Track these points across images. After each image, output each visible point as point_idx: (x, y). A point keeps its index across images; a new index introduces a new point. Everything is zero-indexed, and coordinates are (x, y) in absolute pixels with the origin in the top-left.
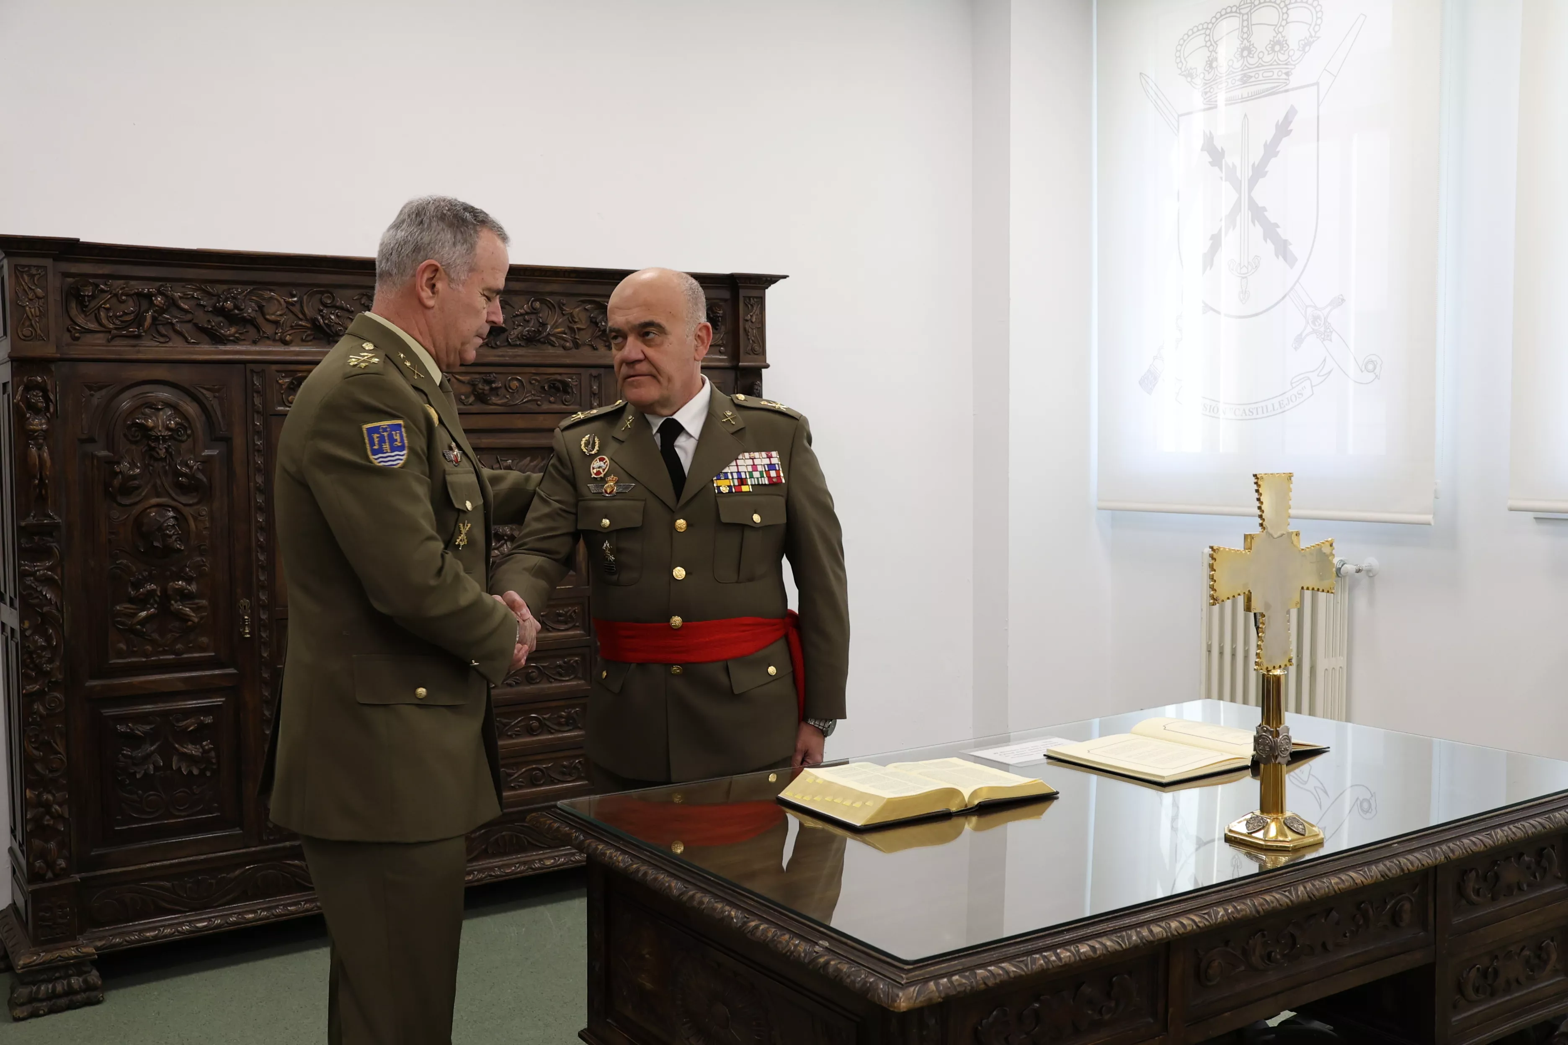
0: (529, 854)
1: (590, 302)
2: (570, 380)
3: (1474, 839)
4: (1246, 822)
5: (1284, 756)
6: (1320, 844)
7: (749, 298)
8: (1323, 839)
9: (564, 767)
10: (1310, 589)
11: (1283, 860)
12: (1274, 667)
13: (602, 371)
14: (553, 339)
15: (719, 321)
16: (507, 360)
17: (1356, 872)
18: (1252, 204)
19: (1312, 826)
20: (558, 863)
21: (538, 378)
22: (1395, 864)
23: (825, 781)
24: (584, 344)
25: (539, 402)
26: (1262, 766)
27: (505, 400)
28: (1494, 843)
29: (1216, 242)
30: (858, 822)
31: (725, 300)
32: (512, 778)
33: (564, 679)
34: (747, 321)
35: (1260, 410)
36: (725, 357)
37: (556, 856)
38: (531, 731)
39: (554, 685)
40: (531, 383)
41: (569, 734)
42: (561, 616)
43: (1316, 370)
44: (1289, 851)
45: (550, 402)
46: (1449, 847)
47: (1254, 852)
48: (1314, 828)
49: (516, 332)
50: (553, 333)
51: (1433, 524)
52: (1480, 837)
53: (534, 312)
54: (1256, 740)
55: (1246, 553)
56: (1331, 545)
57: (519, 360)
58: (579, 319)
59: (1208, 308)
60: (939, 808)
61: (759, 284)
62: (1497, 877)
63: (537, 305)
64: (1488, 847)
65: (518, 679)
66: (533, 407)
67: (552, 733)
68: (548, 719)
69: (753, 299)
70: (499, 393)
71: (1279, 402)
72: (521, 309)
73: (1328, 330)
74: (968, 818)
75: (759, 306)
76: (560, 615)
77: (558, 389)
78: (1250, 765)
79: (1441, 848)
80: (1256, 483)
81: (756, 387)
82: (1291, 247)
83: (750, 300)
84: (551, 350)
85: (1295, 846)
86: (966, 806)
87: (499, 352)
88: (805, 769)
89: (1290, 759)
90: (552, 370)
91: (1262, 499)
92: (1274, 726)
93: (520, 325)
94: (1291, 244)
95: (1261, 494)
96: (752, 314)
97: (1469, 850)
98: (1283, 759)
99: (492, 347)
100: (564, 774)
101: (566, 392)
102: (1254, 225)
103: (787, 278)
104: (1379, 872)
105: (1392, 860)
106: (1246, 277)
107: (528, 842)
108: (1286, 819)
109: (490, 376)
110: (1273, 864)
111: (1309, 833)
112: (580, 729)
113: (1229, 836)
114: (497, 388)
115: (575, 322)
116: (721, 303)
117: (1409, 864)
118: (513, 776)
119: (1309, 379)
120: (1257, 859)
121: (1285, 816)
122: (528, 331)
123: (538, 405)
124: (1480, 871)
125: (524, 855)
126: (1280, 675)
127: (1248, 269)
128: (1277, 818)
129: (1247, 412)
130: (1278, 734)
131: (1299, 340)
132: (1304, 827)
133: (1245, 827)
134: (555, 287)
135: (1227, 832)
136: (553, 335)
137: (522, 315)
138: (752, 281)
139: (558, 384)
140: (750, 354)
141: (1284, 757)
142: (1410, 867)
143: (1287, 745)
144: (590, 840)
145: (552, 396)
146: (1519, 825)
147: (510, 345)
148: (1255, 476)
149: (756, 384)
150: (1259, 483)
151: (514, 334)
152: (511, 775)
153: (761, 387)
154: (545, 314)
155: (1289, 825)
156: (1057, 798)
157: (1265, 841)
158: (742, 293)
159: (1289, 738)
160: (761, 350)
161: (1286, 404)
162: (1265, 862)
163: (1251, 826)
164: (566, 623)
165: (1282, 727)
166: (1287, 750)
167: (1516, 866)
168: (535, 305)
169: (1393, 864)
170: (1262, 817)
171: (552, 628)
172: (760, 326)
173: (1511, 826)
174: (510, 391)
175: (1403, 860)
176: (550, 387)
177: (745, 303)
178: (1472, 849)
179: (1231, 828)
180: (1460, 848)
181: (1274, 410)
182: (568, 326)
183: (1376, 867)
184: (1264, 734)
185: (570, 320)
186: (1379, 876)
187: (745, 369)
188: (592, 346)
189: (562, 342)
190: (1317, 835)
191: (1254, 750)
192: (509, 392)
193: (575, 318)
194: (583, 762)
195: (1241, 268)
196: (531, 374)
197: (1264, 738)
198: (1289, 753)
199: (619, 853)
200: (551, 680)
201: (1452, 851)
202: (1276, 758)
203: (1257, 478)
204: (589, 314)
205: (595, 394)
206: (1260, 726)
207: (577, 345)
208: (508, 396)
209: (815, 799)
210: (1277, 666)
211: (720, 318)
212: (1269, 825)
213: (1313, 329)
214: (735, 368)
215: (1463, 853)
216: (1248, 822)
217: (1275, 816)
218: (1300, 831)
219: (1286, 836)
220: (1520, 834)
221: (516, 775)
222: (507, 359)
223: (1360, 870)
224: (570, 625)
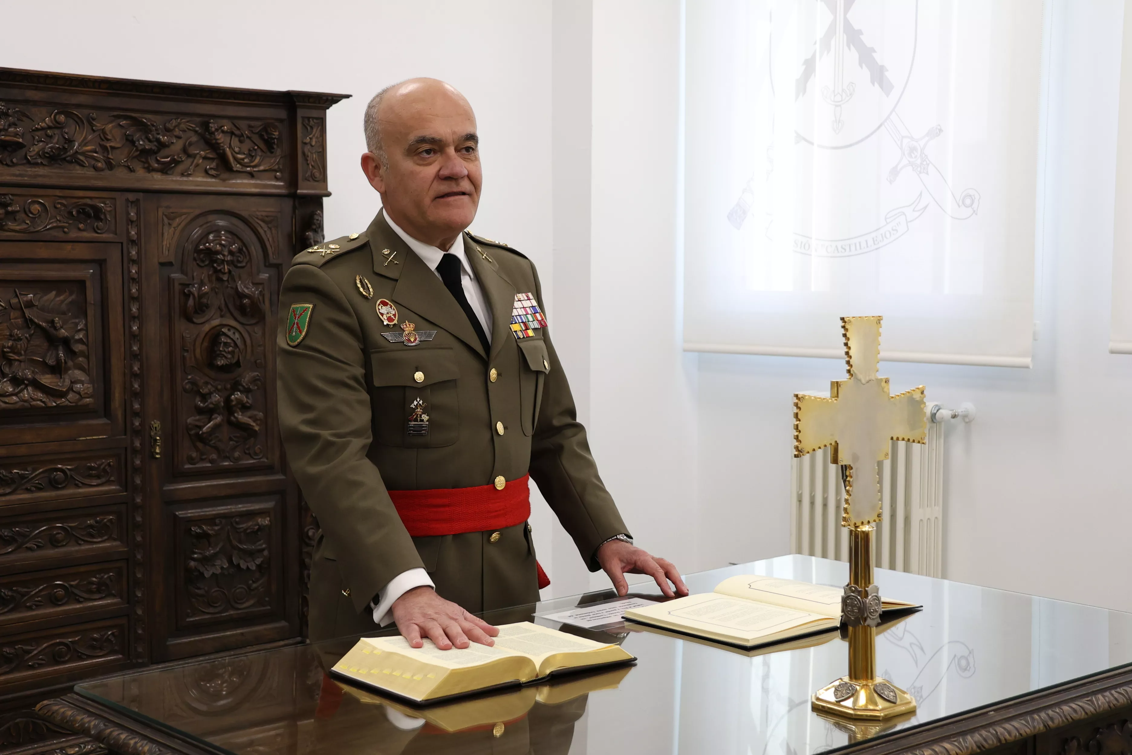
0: (49, 743)
1: (126, 118)
2: (102, 205)
3: (1074, 706)
4: (833, 689)
5: (874, 617)
6: (912, 712)
7: (309, 118)
8: (915, 707)
9: (95, 639)
10: (906, 439)
11: (874, 730)
12: (862, 523)
13: (141, 195)
14: (82, 158)
15: (274, 143)
16: (26, 180)
17: (951, 743)
18: (848, 27)
19: (904, 693)
20: (84, 750)
21: (64, 202)
22: (992, 734)
23: (383, 652)
24: (119, 165)
25: (66, 230)
26: (850, 629)
27: (24, 226)
28: (1095, 710)
29: (809, 66)
30: (418, 697)
31: (281, 121)
32: (30, 655)
33: (95, 540)
34: (305, 144)
35: (853, 248)
36: (282, 184)
37: (82, 743)
38: (55, 601)
39: (83, 548)
40: (55, 207)
41: (100, 603)
42: (92, 470)
43: (913, 203)
44: (879, 720)
45: (79, 229)
46: (1048, 715)
47: (843, 722)
48: (905, 695)
49: (36, 149)
50: (81, 151)
51: (1031, 367)
52: (1080, 704)
53: (58, 126)
54: (845, 601)
55: (833, 402)
56: (922, 393)
57: (40, 181)
58: (113, 136)
59: (800, 138)
60: (508, 679)
61: (319, 103)
62: (1100, 746)
63: (62, 118)
64: (1089, 714)
65: (40, 542)
66: (58, 234)
67: (79, 602)
68: (76, 587)
69: (313, 121)
70: (17, 218)
71: (873, 239)
72: (42, 123)
73: (925, 163)
74: (539, 689)
75: (320, 127)
76: (91, 468)
77: (89, 216)
78: (839, 626)
79: (1040, 716)
80: (843, 327)
81: (316, 217)
82: (886, 74)
83: (309, 121)
84: (78, 171)
85: (886, 715)
86: (537, 676)
87: (15, 170)
88: (362, 639)
89: (880, 621)
90: (81, 193)
91: (850, 344)
92: (863, 585)
93: (42, 141)
94: (887, 70)
95: (848, 339)
96: (311, 136)
97: (1069, 718)
98: (873, 620)
99: (7, 165)
100: (93, 648)
101: (98, 218)
102: (850, 49)
103: (351, 98)
104: (975, 742)
105: (988, 729)
106: (840, 106)
107: (48, 729)
108: (876, 685)
109: (5, 198)
110: (863, 734)
111: (901, 701)
112: (114, 596)
113: (817, 704)
114: (14, 213)
115: (108, 140)
116: (276, 124)
117: (1006, 734)
118: (31, 653)
119: (904, 214)
120: (846, 729)
121: (875, 683)
122: (50, 148)
123: (65, 232)
124: (1081, 741)
125: (42, 745)
126: (869, 531)
127: (842, 96)
128: (867, 685)
129: (840, 249)
130: (866, 594)
131: (895, 172)
132: (895, 694)
133: (833, 694)
134: (82, 99)
135: (814, 700)
136: (83, 154)
137: (43, 129)
138: (311, 100)
139: (88, 209)
140: (309, 181)
141: (873, 619)
142: (1007, 736)
143: (877, 605)
144: (112, 729)
145: (81, 223)
146: (1121, 690)
147: (29, 162)
148: (842, 319)
149: (316, 214)
150: (846, 327)
151: (34, 150)
152: (29, 652)
153: (322, 217)
154: (71, 129)
155: (879, 692)
156: (635, 665)
157: (854, 709)
158: (301, 113)
159: (878, 598)
160: (322, 176)
161: (880, 241)
162: (854, 732)
163: (839, 693)
164: (98, 477)
165: (870, 586)
166: (877, 611)
167: (1119, 733)
168: (59, 118)
169: (989, 734)
170: (850, 684)
171: (82, 483)
172: (321, 150)
173: (1113, 692)
174: (31, 215)
175: (999, 730)
176: (78, 212)
177: (304, 125)
178: (1072, 717)
179: (818, 696)
180: (1060, 716)
181: (867, 247)
182: (99, 144)
183: (972, 737)
184: (852, 594)
185: (103, 137)
186: (975, 747)
187: (304, 197)
188: (128, 167)
189: (93, 162)
190: (910, 703)
191: (842, 612)
192: (29, 216)
193: (107, 135)
194: (116, 634)
195: (835, 96)
196: (57, 198)
197: (852, 599)
198: (878, 614)
199: (145, 742)
200: (80, 542)
201: (1052, 719)
202: (865, 620)
203: (845, 322)
204: (124, 131)
205: (132, 222)
206: (848, 585)
207: (110, 166)
208: (28, 222)
209: (372, 672)
210: (865, 522)
211: (276, 140)
212: (859, 692)
213: (909, 161)
214: (293, 196)
215: (1063, 721)
216: (836, 690)
217: (865, 683)
218: (891, 698)
219: (876, 704)
220: (1122, 700)
221: (35, 652)
222: (26, 178)
223: (955, 741)
224: (103, 480)
